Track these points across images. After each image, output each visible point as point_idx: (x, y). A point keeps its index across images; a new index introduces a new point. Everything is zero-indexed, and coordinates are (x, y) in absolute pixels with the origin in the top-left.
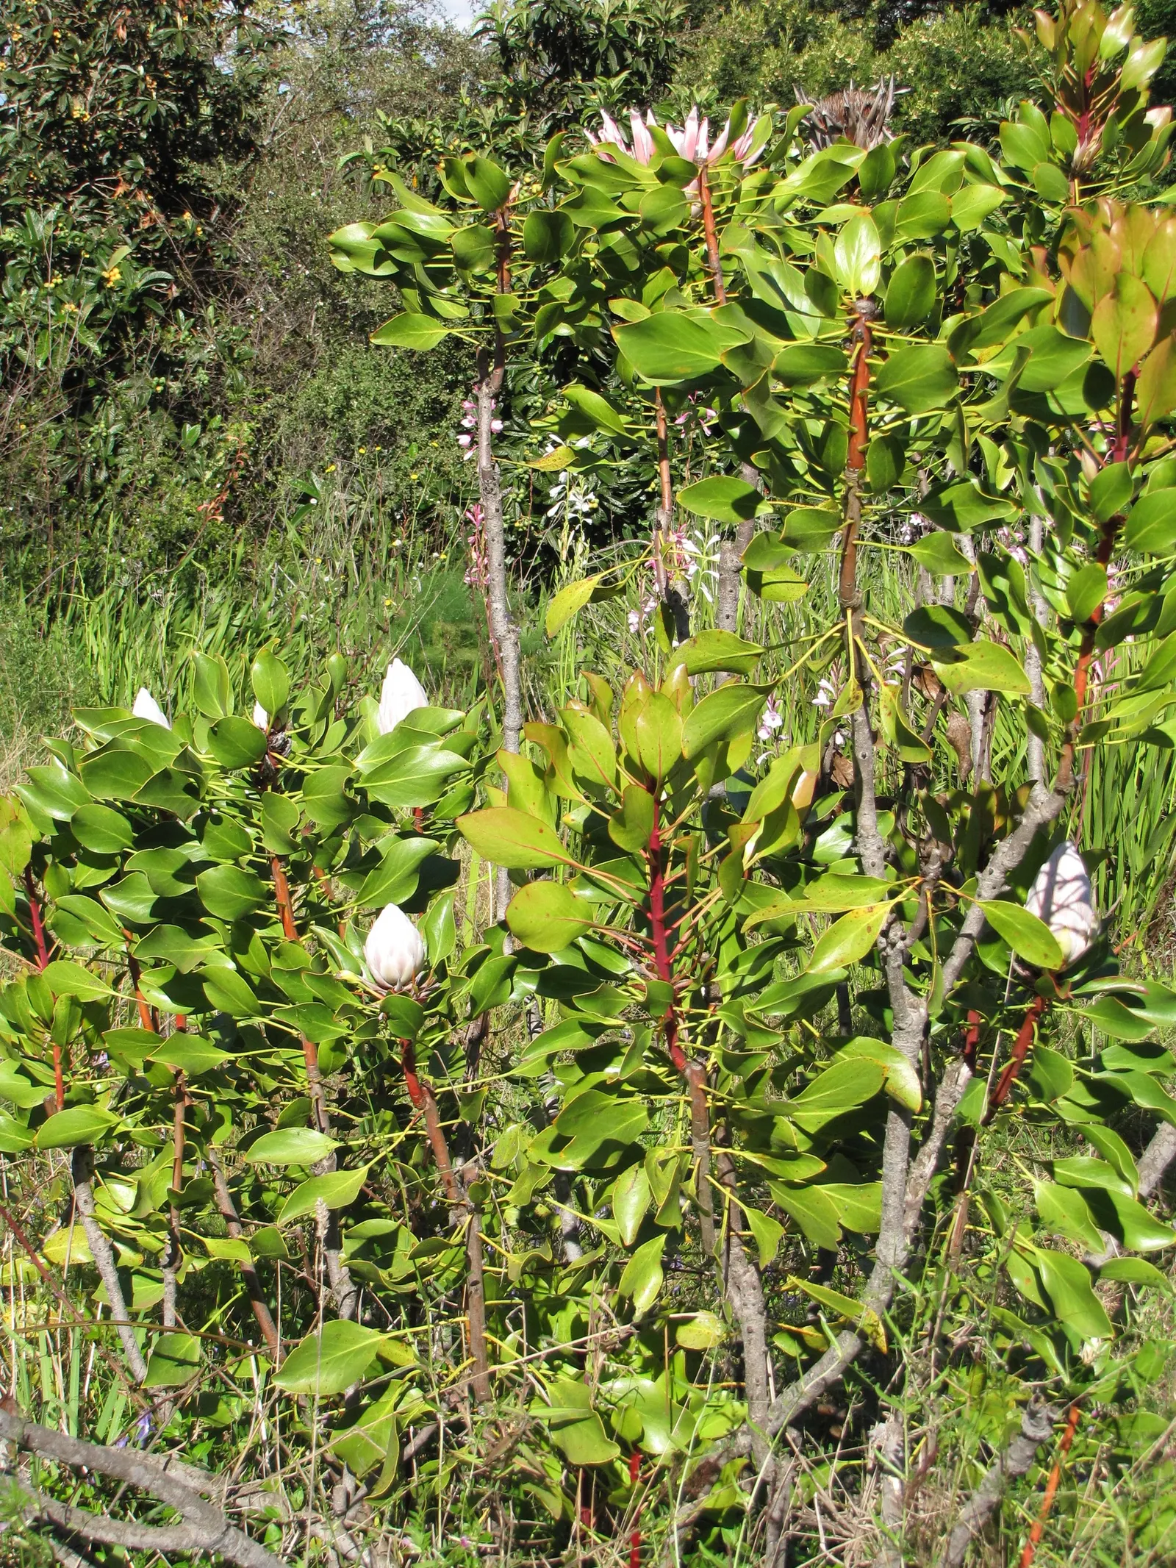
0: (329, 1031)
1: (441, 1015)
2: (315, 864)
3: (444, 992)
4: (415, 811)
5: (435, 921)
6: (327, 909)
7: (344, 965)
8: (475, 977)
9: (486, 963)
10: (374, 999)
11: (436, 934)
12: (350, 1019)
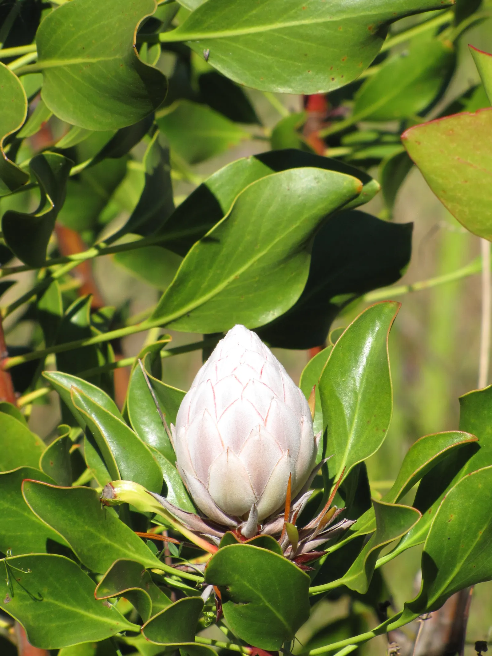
0: (84, 623)
1: (354, 596)
2: (62, 219)
3: (360, 541)
4: (307, 100)
5: (346, 371)
6: (86, 333)
7: (122, 466)
8: (437, 509)
9: (462, 477)
10: (197, 552)
11: (346, 401)
12: (133, 597)
